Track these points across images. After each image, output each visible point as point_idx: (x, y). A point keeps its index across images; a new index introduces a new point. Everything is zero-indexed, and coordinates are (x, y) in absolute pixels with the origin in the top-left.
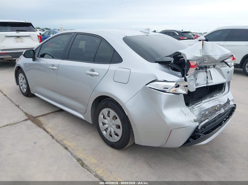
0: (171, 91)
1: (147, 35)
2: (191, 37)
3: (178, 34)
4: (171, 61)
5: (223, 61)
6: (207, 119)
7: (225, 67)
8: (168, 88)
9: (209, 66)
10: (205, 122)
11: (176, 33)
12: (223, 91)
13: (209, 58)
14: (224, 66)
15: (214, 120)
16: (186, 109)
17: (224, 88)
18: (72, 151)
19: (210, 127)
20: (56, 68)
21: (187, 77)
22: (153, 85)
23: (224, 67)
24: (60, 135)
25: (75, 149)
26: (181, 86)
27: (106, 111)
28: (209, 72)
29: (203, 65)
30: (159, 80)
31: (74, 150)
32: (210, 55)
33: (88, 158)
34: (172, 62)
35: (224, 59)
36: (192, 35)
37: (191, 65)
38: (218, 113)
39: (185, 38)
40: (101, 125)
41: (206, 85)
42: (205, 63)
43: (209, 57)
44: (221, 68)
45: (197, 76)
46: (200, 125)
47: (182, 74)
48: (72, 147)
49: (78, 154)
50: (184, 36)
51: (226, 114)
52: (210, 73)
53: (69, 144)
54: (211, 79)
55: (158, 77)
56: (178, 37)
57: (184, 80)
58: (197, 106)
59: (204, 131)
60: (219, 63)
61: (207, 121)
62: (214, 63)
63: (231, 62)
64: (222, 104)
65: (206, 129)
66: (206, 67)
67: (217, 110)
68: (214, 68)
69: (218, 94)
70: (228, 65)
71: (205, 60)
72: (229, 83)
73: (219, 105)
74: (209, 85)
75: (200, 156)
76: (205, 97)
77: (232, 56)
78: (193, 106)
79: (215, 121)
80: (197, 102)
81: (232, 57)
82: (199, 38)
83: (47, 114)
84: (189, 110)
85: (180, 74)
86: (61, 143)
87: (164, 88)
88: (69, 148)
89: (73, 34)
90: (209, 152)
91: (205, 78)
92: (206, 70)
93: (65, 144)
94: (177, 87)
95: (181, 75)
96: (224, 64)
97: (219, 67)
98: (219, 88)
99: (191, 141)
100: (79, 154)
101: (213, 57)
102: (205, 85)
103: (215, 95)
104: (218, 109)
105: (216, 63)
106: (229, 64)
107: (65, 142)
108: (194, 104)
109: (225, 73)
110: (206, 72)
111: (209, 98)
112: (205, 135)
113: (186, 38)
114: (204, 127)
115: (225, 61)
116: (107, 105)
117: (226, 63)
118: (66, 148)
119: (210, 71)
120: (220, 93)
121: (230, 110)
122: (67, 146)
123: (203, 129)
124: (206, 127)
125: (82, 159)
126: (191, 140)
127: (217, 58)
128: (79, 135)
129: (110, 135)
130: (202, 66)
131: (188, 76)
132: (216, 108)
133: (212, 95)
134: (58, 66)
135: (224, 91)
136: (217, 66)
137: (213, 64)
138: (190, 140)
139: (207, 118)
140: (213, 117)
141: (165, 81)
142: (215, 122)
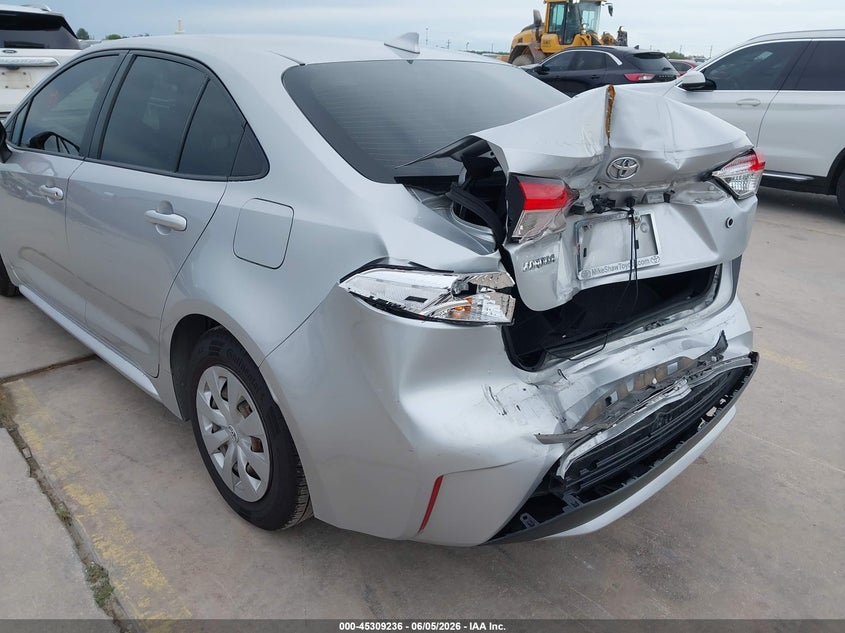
0: (441, 311)
1: (410, 62)
2: (666, 72)
3: (619, 63)
4: (456, 178)
5: (706, 177)
6: (602, 430)
7: (717, 200)
8: (422, 300)
9: (645, 195)
10: (591, 444)
11: (612, 56)
12: (709, 299)
13: (641, 161)
14: (714, 194)
15: (645, 429)
16: (516, 385)
17: (714, 286)
18: (84, 531)
19: (618, 464)
20: (60, 192)
21: (512, 250)
22: (364, 284)
23: (711, 199)
24: (64, 458)
25: (100, 524)
26: (483, 289)
27: (216, 378)
28: (644, 220)
29: (617, 191)
30: (392, 262)
31: (95, 526)
32: (643, 148)
33: (137, 566)
34: (462, 179)
35: (713, 167)
36: (671, 66)
37: (528, 196)
38: (658, 403)
39: (645, 78)
40: (206, 428)
41: (628, 275)
42: (623, 184)
43: (639, 157)
44: (697, 205)
45: (588, 240)
46: (571, 457)
47: (494, 236)
48: (93, 512)
49: (101, 546)
50: (642, 70)
51: (703, 401)
52: (648, 227)
53: (85, 500)
54: (653, 252)
55: (389, 251)
56: (620, 72)
57: (502, 261)
58: (581, 365)
59: (586, 480)
60: (692, 182)
61: (601, 438)
62: (665, 182)
63: (746, 178)
64: (694, 354)
65: (598, 475)
66: (630, 201)
67: (658, 387)
68: (670, 207)
69: (684, 313)
70: (730, 192)
71: (624, 171)
72: (736, 264)
73: (676, 364)
74: (642, 275)
75: (589, 567)
76: (623, 324)
77: (752, 152)
78: (560, 366)
79: (646, 433)
80: (587, 347)
81: (750, 157)
82: (681, 80)
83: (53, 367)
84: (528, 387)
85: (487, 235)
86: (57, 493)
87: (410, 298)
88: (78, 519)
89: (122, 54)
90: (632, 549)
91: (625, 247)
92: (631, 212)
93: (69, 498)
94: (463, 294)
95: (490, 239)
96: (713, 186)
97: (691, 200)
98: (693, 286)
99: (524, 522)
100: (106, 548)
101: (660, 155)
102: (625, 278)
103: (671, 318)
104: (664, 385)
105: (675, 184)
106: (735, 186)
107: (72, 491)
108: (565, 358)
109: (715, 227)
110: (632, 221)
111: (646, 330)
112: (582, 505)
113: (650, 78)
114: (590, 461)
115: (717, 174)
116: (218, 354)
117: (722, 185)
118: (66, 519)
119: (649, 216)
120: (696, 309)
121: (727, 380)
122: (73, 508)
123: (584, 471)
124: (599, 464)
125: (110, 569)
126: (527, 519)
127: (677, 161)
128: (136, 461)
129: (233, 470)
130: (612, 197)
131: (518, 247)
132: (655, 381)
133: (662, 317)
134: (67, 184)
135: (714, 298)
136: (681, 196)
137: (664, 187)
138: (521, 519)
139: (601, 427)
140: (631, 421)
141: (417, 267)
142: (647, 439)
